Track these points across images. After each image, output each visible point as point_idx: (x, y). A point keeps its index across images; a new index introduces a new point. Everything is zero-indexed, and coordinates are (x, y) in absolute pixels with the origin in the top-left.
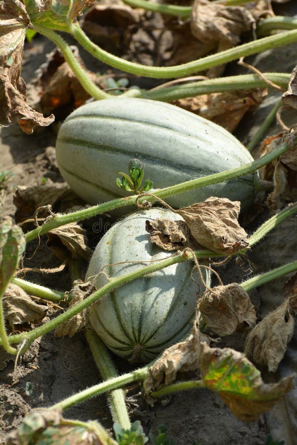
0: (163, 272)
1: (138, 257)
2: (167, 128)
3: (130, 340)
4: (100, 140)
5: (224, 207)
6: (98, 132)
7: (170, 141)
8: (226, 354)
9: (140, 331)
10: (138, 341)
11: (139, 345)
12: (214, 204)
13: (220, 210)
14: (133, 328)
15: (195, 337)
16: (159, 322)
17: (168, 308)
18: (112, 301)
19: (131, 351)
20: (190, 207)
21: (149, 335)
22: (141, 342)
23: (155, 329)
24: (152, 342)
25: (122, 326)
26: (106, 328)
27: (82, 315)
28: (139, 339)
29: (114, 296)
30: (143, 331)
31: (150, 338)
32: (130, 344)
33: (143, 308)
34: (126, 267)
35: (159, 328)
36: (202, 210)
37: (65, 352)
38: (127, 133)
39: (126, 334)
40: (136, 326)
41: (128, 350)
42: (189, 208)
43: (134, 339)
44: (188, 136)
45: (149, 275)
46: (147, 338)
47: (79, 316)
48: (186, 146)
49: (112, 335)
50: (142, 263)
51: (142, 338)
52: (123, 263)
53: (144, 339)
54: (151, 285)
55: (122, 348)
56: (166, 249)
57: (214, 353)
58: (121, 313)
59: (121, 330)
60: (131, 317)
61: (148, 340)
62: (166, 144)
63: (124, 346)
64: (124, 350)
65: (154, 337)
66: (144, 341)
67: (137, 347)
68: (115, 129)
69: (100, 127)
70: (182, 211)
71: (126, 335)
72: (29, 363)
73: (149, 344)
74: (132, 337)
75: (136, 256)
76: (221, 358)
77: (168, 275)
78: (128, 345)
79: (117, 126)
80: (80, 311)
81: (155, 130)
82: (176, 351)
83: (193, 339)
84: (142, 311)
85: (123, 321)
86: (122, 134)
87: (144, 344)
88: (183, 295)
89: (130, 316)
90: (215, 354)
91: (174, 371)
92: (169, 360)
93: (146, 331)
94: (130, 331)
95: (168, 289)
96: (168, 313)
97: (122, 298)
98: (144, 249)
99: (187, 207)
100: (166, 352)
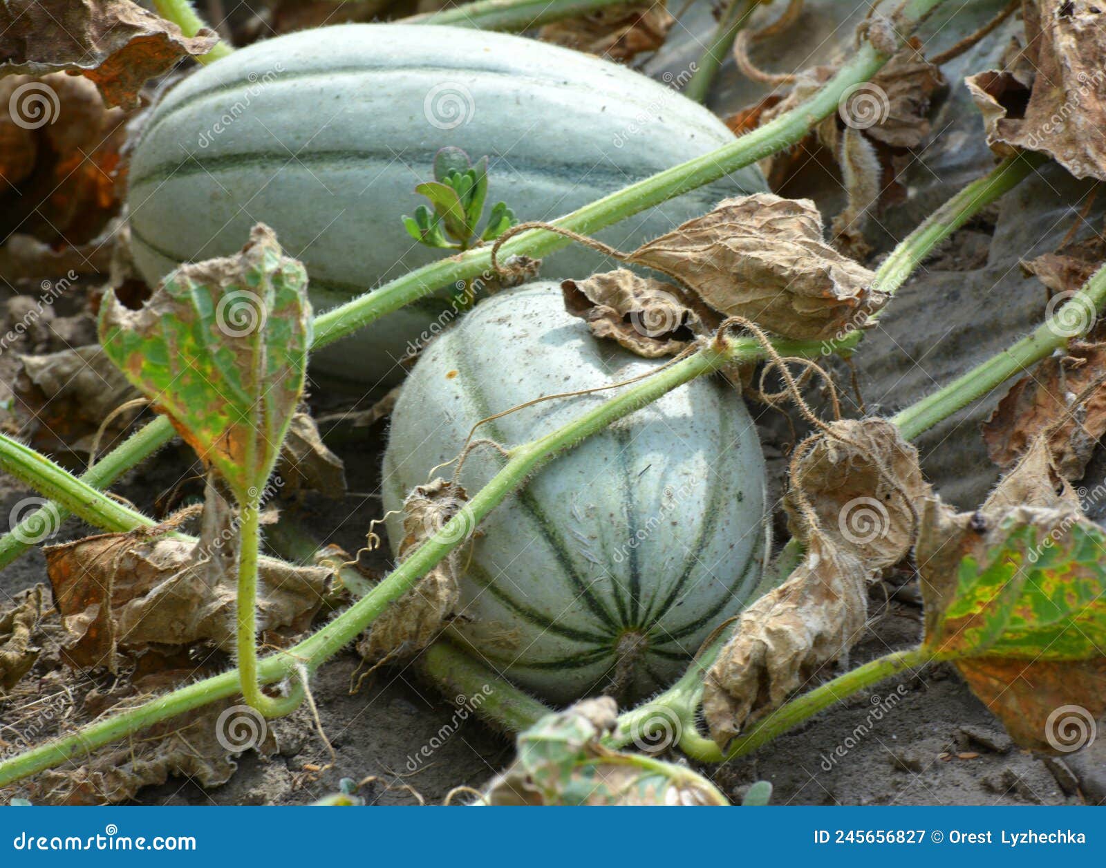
0: (658, 410)
1: (570, 382)
2: (495, 71)
3: (607, 619)
4: (298, 138)
5: (777, 215)
6: (285, 117)
7: (518, 103)
8: (1008, 520)
9: (635, 586)
10: (630, 619)
11: (633, 635)
12: (746, 211)
13: (769, 223)
14: (613, 580)
15: (826, 557)
16: (687, 551)
17: (702, 508)
18: (528, 515)
19: (608, 660)
20: (675, 232)
21: (663, 595)
22: (640, 619)
23: (680, 572)
24: (676, 617)
25: (576, 581)
26: (522, 606)
27: (446, 570)
28: (635, 614)
29: (533, 500)
30: (647, 585)
31: (668, 603)
32: (606, 635)
33: (632, 515)
34: (546, 413)
35: (689, 569)
36: (718, 232)
37: (367, 736)
38: (381, 103)
39: (593, 604)
40: (623, 574)
41: (601, 658)
42: (675, 235)
43: (618, 617)
44: (562, 86)
45: (622, 423)
46: (658, 604)
47: (440, 576)
48: (569, 113)
49: (543, 621)
50: (589, 394)
51: (643, 607)
52: (532, 404)
53: (649, 610)
54: (636, 449)
55: (580, 654)
56: (643, 351)
57: (969, 525)
58: (569, 542)
59: (576, 594)
60: (603, 547)
61: (661, 613)
62: (511, 112)
63: (587, 646)
64: (586, 663)
65: (678, 600)
66: (651, 618)
67: (629, 643)
68: (338, 97)
69: (286, 102)
70: (652, 247)
71: (593, 609)
72: (298, 757)
73: (663, 626)
74: (613, 608)
75: (567, 379)
76: (993, 536)
77: (675, 418)
78: (601, 640)
79: (341, 89)
80: (439, 559)
81: (461, 82)
82: (779, 607)
83: (822, 563)
84: (632, 523)
85: (580, 567)
86: (364, 106)
87: (649, 628)
88: (729, 473)
89: (597, 544)
90: (975, 525)
91: (797, 655)
92: (773, 628)
93: (652, 585)
94: (605, 591)
95: (688, 456)
96: (704, 523)
97: (562, 498)
98: (581, 362)
99: (665, 235)
100: (746, 616)
